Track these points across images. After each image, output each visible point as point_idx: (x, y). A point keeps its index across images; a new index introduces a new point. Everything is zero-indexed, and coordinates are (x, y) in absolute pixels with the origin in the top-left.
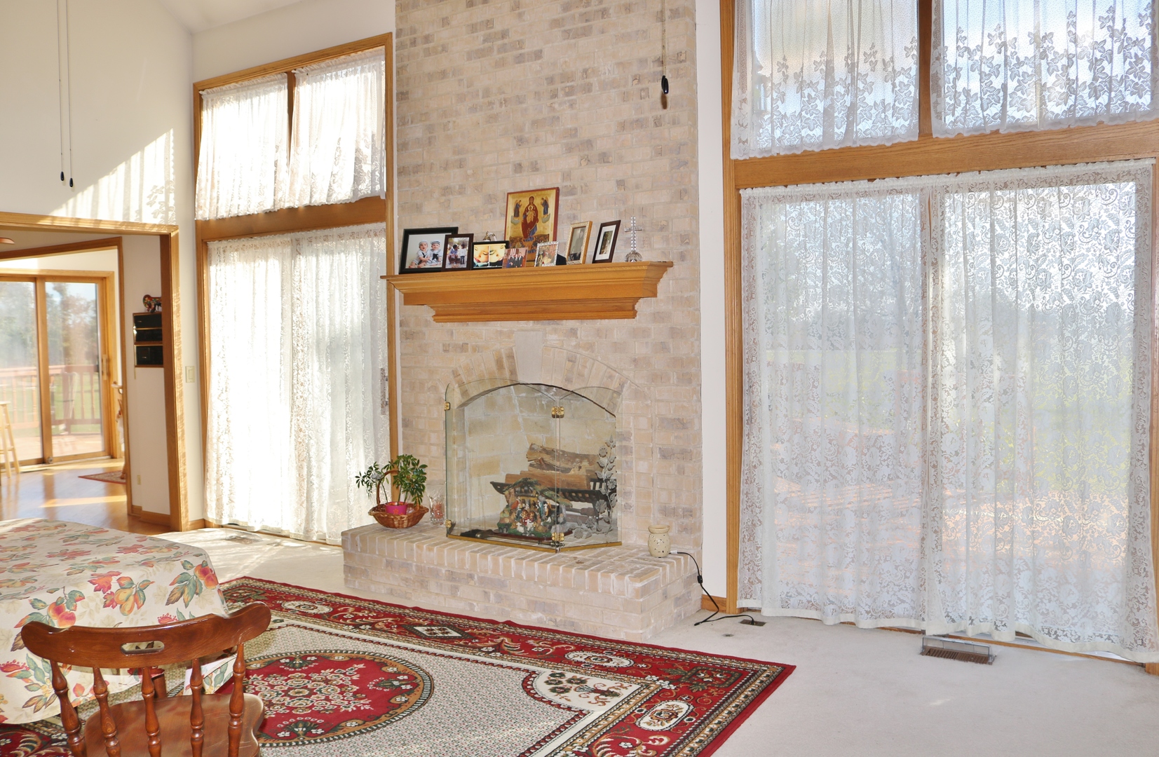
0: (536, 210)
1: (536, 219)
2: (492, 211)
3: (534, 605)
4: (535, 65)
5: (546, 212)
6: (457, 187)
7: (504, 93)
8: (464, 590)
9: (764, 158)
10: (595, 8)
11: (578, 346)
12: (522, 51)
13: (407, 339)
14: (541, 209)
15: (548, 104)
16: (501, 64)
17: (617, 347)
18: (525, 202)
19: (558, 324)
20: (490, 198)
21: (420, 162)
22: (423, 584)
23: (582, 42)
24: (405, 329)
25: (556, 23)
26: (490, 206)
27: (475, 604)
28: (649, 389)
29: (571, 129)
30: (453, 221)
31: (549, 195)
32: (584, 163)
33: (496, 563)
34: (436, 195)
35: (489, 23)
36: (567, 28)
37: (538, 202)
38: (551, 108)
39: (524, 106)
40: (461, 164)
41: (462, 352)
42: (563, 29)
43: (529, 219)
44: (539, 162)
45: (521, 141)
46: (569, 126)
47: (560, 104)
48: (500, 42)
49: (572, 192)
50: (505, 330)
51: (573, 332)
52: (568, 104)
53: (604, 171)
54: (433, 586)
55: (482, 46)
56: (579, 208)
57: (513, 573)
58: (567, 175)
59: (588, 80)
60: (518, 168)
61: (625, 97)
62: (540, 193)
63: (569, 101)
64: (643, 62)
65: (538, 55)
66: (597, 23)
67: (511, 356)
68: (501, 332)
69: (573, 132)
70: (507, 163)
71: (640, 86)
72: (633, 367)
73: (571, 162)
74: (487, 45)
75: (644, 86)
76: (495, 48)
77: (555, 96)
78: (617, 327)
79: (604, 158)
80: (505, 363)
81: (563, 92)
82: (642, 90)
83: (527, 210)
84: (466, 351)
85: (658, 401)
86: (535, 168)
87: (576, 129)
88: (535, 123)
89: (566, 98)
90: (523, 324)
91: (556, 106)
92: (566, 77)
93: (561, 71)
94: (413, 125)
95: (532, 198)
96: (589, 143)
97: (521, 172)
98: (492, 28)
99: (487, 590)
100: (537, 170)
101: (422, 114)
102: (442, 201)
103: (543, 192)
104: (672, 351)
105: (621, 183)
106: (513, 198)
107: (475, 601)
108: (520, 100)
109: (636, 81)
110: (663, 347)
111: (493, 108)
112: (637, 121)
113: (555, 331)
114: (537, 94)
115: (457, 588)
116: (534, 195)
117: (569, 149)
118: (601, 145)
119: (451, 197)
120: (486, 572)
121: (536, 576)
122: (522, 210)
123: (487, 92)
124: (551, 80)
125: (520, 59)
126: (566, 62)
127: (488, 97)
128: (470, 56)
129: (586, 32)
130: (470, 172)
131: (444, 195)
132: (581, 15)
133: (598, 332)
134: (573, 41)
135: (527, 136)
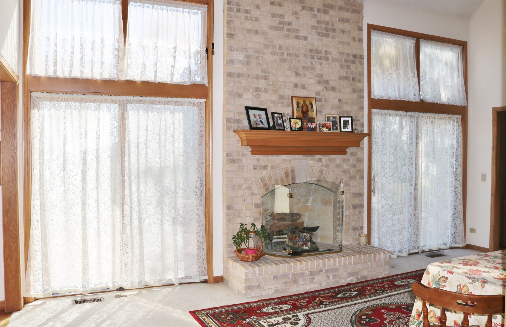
0: (307, 106)
1: (308, 110)
2: (282, 103)
3: (350, 274)
4: (305, 42)
5: (312, 107)
6: (264, 89)
7: (289, 50)
8: (317, 278)
9: (381, 99)
10: (330, 27)
11: (322, 166)
12: (298, 34)
13: (231, 163)
14: (310, 106)
15: (310, 61)
16: (287, 36)
17: (338, 166)
18: (302, 102)
19: (313, 156)
20: (281, 97)
21: (241, 72)
22: (295, 282)
23: (325, 39)
24: (230, 158)
25: (314, 27)
26: (281, 101)
27: (323, 283)
28: (349, 182)
29: (320, 74)
30: (261, 105)
31: (313, 100)
32: (325, 90)
33: (335, 261)
34: (251, 91)
35: (282, 16)
36: (319, 31)
37: (307, 102)
38: (312, 63)
39: (299, 59)
40: (266, 78)
41: (264, 169)
42: (317, 31)
43: (305, 109)
44: (306, 85)
45: (297, 74)
46: (319, 73)
47: (315, 62)
48: (287, 27)
49: (320, 100)
50: (288, 159)
51: (320, 160)
52: (319, 63)
53: (332, 94)
54: (301, 281)
55: (278, 25)
56: (323, 108)
57: (342, 263)
58: (318, 93)
59: (327, 56)
60: (296, 86)
61: (342, 66)
62: (308, 99)
63: (319, 62)
64: (348, 55)
65: (306, 38)
66: (331, 34)
67: (293, 171)
68: (286, 160)
69: (321, 76)
70: (290, 83)
71: (347, 64)
72: (343, 174)
73: (320, 88)
74: (280, 26)
75: (349, 64)
76: (285, 28)
77: (313, 58)
78: (338, 158)
79: (333, 89)
80: (290, 174)
81: (317, 58)
82: (348, 65)
83: (303, 105)
84: (267, 168)
85: (353, 187)
86: (304, 87)
87: (322, 75)
88: (304, 67)
89: (318, 61)
90: (297, 156)
91: (314, 63)
92: (318, 52)
93: (316, 49)
94: (237, 52)
95: (304, 101)
96: (327, 82)
97: (297, 88)
98: (284, 19)
99: (328, 275)
100: (305, 88)
101: (243, 48)
102: (255, 94)
103: (310, 99)
104: (358, 167)
105: (340, 101)
106: (295, 99)
107: (322, 281)
108: (297, 56)
109: (345, 62)
110: (354, 166)
111: (283, 55)
112: (346, 77)
113: (312, 159)
114: (305, 55)
115: (314, 278)
116: (305, 99)
117: (319, 82)
118: (332, 84)
119: (260, 93)
120: (330, 266)
121: (353, 261)
122: (300, 105)
123: (280, 48)
124: (311, 51)
125: (297, 37)
126: (318, 45)
127: (281, 50)
128: (272, 28)
129: (327, 36)
130: (271, 83)
131: (256, 91)
132: (325, 28)
133: (330, 160)
134: (321, 37)
135: (300, 72)
